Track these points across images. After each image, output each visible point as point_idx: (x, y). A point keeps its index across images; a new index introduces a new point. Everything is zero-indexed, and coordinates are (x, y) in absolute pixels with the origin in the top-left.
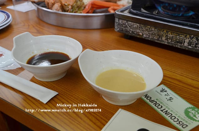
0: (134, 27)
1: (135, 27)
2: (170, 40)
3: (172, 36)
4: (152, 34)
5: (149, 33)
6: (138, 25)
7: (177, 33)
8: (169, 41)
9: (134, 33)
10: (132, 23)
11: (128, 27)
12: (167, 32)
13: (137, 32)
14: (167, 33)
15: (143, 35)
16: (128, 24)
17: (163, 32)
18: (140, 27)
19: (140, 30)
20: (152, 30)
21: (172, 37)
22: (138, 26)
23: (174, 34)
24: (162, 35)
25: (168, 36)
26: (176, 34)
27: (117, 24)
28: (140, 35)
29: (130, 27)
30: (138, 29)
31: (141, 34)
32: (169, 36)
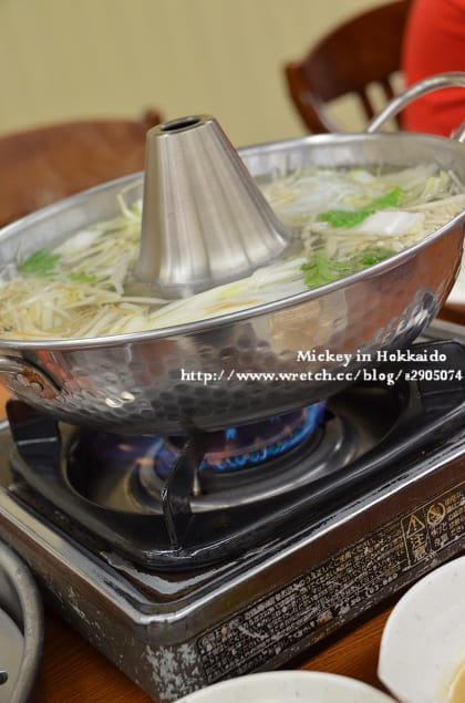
0: (285, 610)
1: (290, 610)
2: (445, 537)
3: (443, 517)
4: (372, 574)
5: (357, 584)
6: (297, 587)
7: (454, 492)
8: (442, 545)
9: (296, 641)
10: (269, 603)
11: (256, 635)
12: (421, 516)
13: (308, 624)
14: (423, 520)
15: (335, 612)
16: (249, 628)
17: (406, 530)
18: (310, 593)
19: (313, 604)
20: (364, 561)
21: (446, 519)
22: (298, 592)
23: (448, 502)
24: (409, 541)
25: (430, 531)
26: (453, 498)
27: (196, 671)
28: (324, 623)
29: (265, 629)
30: (304, 608)
31: (325, 616)
32: (434, 524)
